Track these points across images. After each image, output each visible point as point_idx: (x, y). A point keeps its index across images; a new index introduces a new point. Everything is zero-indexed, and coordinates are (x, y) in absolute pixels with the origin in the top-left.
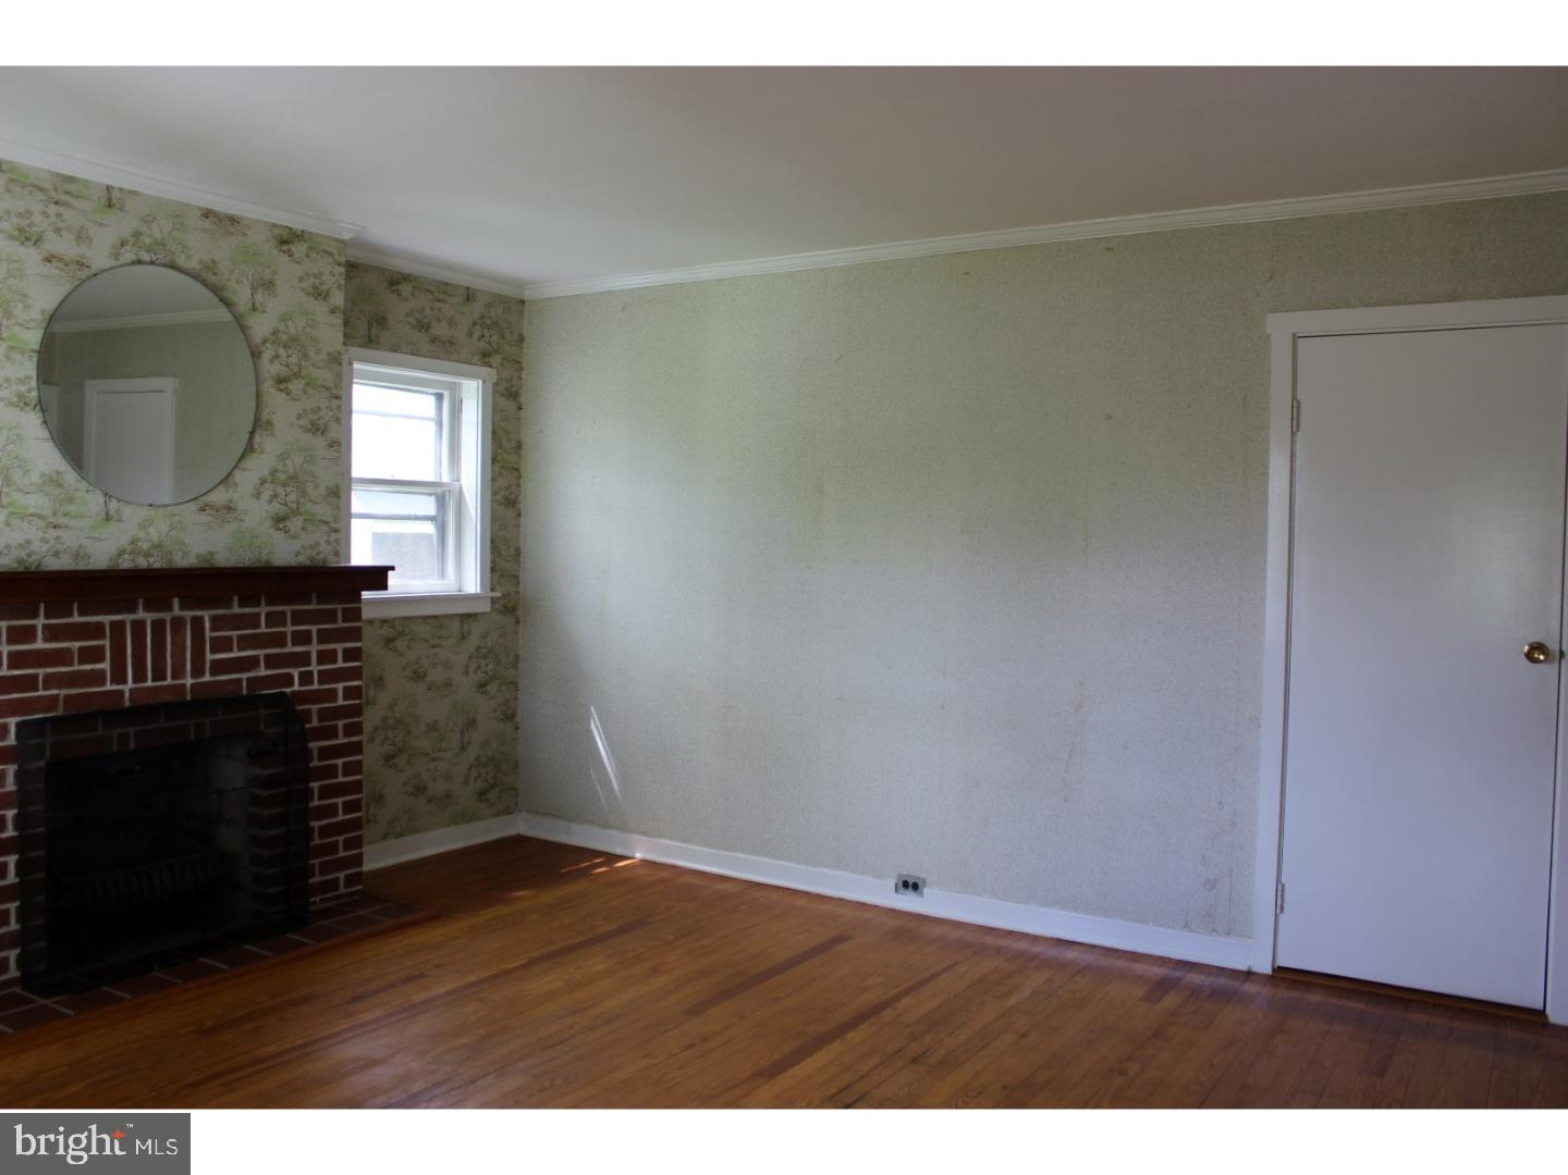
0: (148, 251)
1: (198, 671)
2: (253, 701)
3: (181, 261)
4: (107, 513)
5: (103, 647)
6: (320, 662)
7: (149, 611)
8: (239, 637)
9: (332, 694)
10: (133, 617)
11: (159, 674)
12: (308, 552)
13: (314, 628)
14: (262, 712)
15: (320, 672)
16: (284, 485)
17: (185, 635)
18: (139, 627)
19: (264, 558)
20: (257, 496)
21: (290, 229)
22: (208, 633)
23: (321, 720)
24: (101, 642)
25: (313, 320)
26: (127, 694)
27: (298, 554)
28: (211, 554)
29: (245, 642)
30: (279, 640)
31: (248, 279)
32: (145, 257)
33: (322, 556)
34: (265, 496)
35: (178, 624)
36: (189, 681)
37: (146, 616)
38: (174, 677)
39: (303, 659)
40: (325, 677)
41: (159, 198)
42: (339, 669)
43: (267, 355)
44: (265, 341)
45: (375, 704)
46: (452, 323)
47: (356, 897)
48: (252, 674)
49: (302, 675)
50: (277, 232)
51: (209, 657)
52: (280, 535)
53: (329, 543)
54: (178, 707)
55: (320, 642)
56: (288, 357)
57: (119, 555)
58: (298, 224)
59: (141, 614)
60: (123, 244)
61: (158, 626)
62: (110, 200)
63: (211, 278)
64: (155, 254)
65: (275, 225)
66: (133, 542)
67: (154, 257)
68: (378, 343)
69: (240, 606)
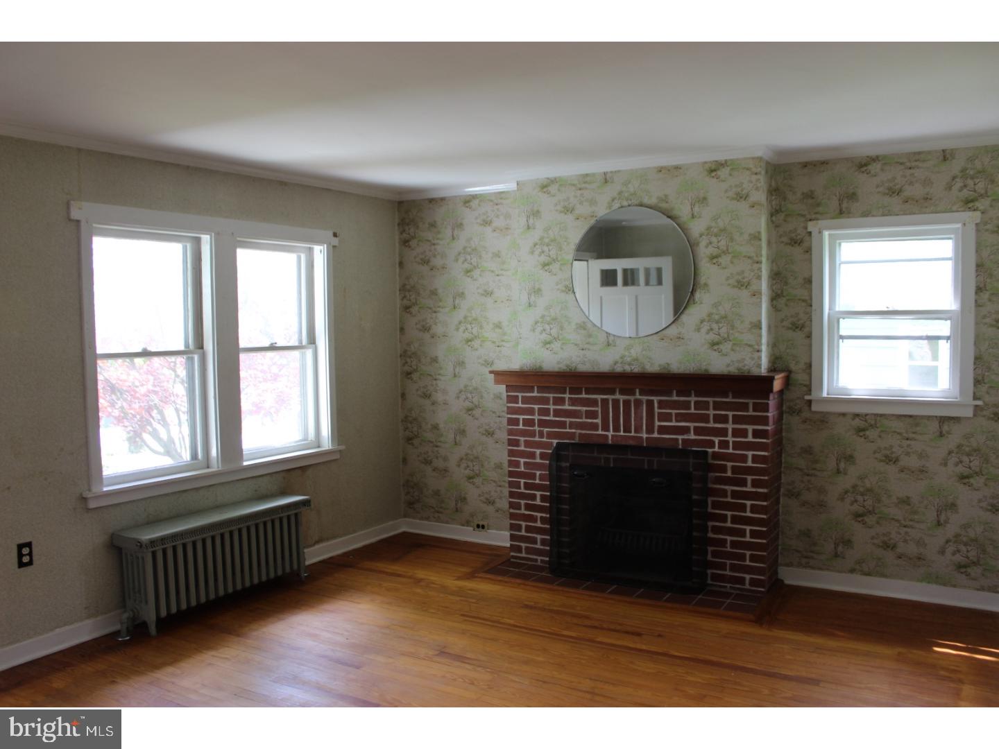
0: (627, 200)
1: (650, 430)
2: (684, 453)
3: (646, 201)
4: (608, 342)
5: (597, 411)
6: (734, 436)
7: (622, 395)
8: (676, 414)
9: (744, 459)
10: (613, 397)
11: (627, 430)
12: (736, 365)
13: (730, 414)
14: (691, 461)
15: (733, 442)
16: (717, 322)
17: (642, 409)
18: (616, 402)
19: (704, 368)
20: (698, 330)
21: (716, 161)
22: (656, 410)
23: (733, 473)
24: (596, 409)
25: (737, 215)
26: (610, 438)
27: (728, 365)
28: (668, 364)
29: (680, 417)
30: (705, 418)
31: (688, 200)
32: (625, 203)
33: (747, 367)
34: (704, 330)
35: (638, 403)
36: (645, 436)
37: (622, 398)
38: (636, 431)
39: (723, 432)
40: (737, 446)
41: (632, 170)
42: (749, 442)
43: (703, 243)
44: (701, 235)
45: (845, 474)
46: (927, 182)
47: (759, 595)
48: (685, 437)
49: (720, 442)
50: (707, 166)
51: (657, 423)
52: (716, 354)
53: (752, 359)
54: (638, 449)
55: (734, 423)
56: (718, 242)
57: (615, 364)
58: (721, 157)
59: (617, 396)
60: (613, 200)
61: (627, 403)
62: (606, 179)
63: (664, 205)
64: (631, 200)
65: (706, 163)
66: (621, 358)
67: (630, 202)
68: (849, 213)
69: (677, 396)
